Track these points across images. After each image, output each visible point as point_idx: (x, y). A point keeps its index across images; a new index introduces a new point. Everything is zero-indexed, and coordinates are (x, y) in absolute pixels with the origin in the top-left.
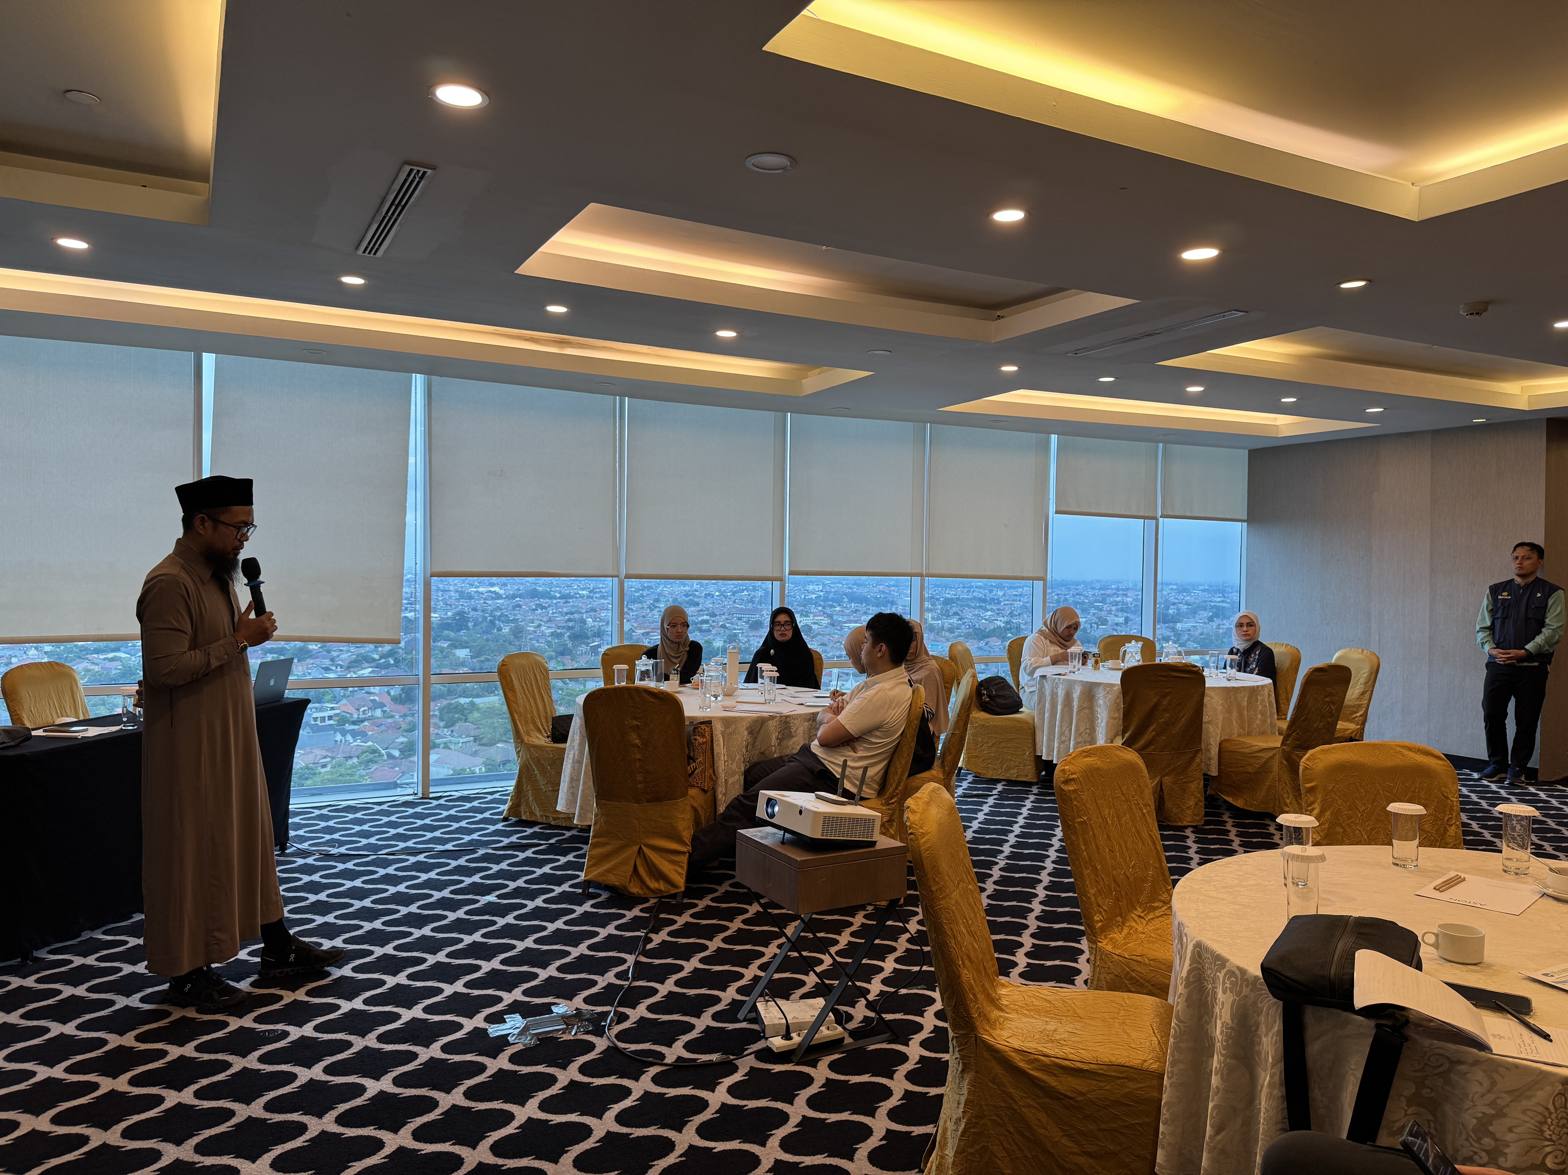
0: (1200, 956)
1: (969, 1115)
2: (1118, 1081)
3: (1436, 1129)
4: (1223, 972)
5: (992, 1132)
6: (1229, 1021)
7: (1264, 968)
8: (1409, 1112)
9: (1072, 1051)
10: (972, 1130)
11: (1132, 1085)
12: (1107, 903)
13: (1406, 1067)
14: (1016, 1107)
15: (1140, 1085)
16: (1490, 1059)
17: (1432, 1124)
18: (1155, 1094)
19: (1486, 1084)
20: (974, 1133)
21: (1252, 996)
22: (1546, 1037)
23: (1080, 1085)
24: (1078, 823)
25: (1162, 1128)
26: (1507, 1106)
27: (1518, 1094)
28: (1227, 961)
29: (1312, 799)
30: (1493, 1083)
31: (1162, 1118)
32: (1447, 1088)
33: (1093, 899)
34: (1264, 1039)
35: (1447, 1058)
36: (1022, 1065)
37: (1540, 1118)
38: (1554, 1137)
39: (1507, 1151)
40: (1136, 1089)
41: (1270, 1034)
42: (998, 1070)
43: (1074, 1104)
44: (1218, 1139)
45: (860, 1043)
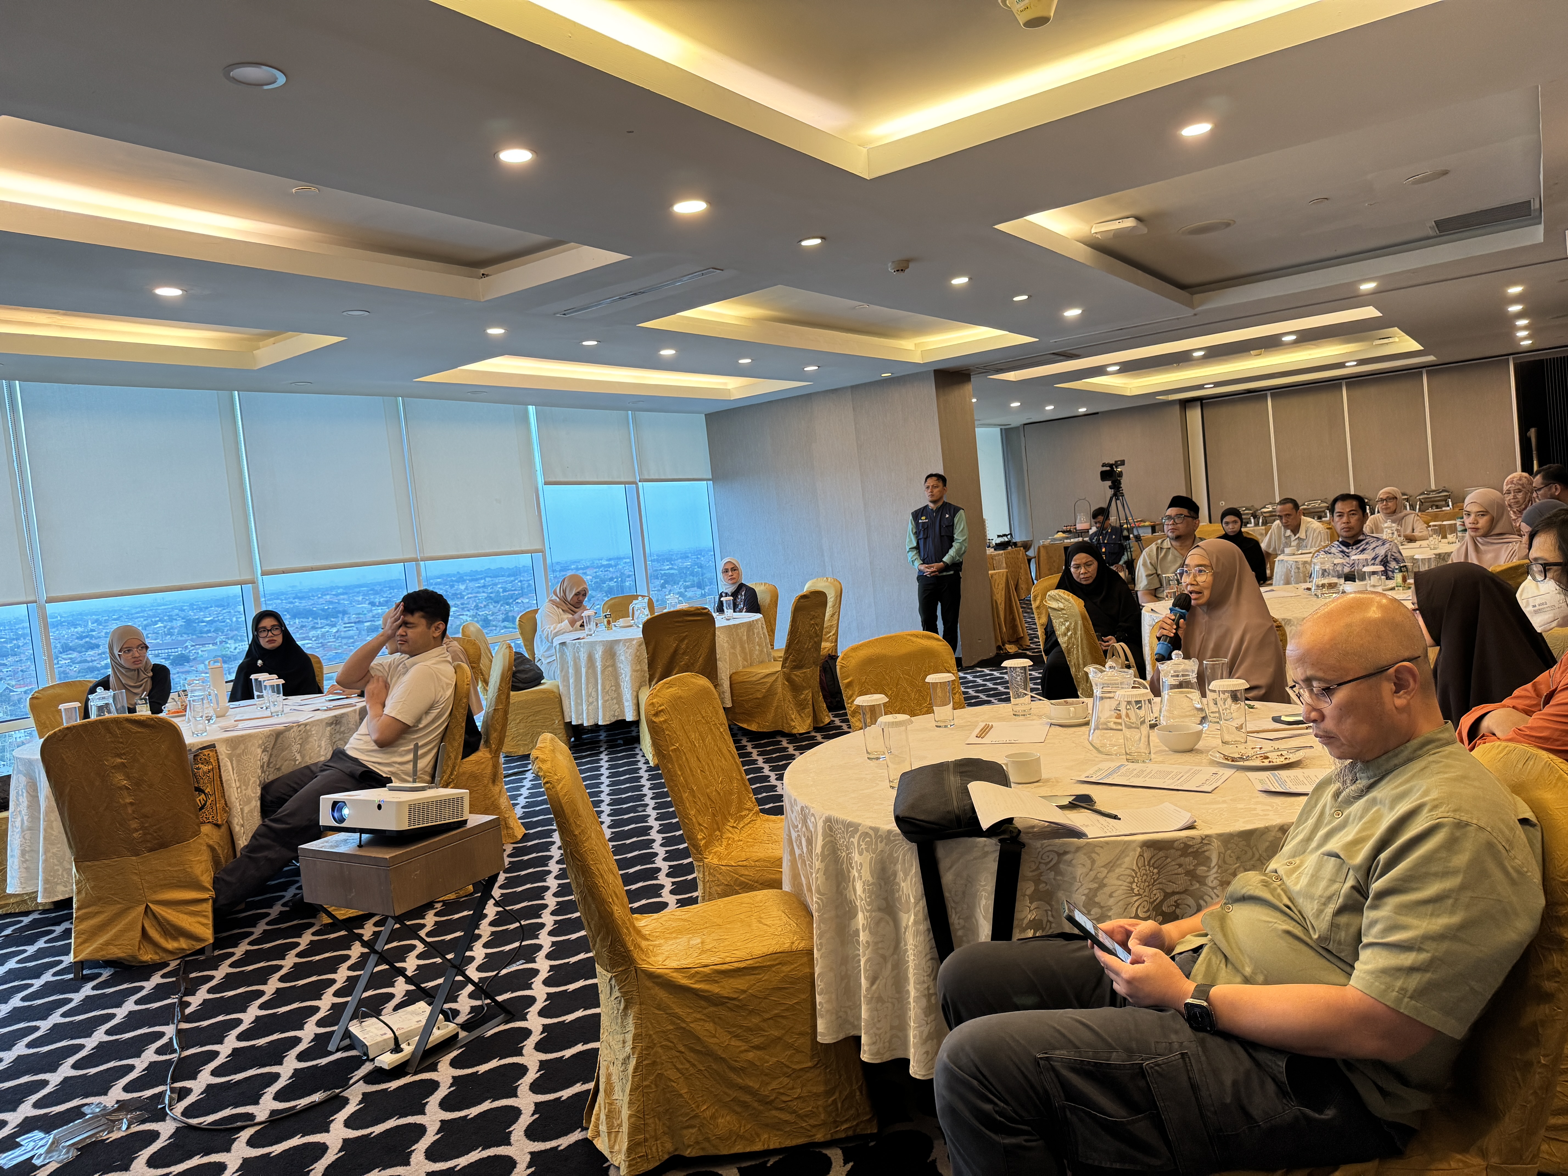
0: (831, 829)
1: (639, 1049)
2: (774, 969)
3: (1052, 916)
4: (857, 836)
5: (664, 1058)
6: (870, 879)
7: (899, 820)
8: (1032, 908)
9: (727, 954)
10: (644, 1063)
11: (786, 969)
12: (706, 822)
13: (1026, 870)
14: (684, 1025)
15: (792, 967)
16: (1088, 843)
17: (1050, 913)
18: (808, 970)
19: (1088, 863)
20: (647, 1065)
21: (888, 848)
22: (1115, 817)
23: (740, 983)
24: (672, 751)
25: (818, 999)
26: (1106, 877)
27: (1111, 866)
28: (860, 825)
30: (1093, 862)
31: (818, 989)
32: (1058, 878)
33: (694, 820)
34: (904, 884)
35: (1056, 852)
36: (685, 982)
37: (1130, 879)
38: (1141, 892)
39: (1109, 914)
40: (790, 971)
41: (909, 878)
42: (662, 994)
43: (737, 1003)
44: (874, 987)
45: (476, 1033)
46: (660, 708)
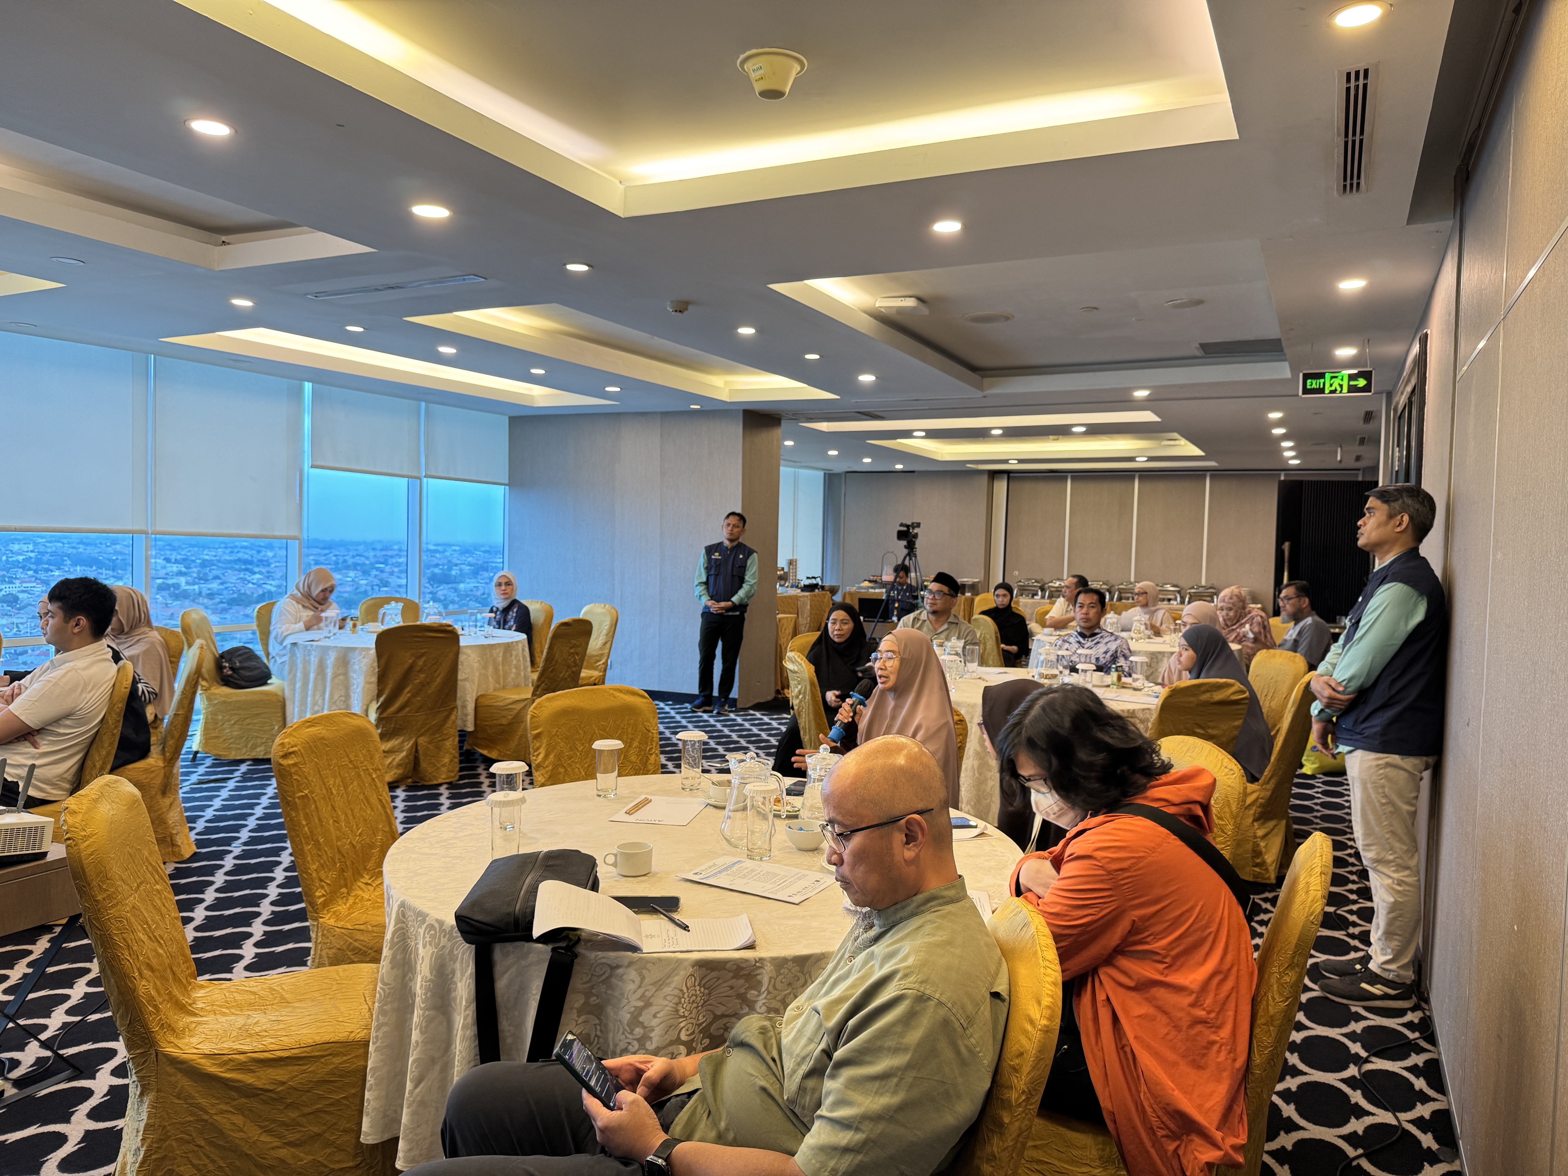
0: (404, 915)
1: (149, 1141)
2: (322, 1060)
3: (601, 1031)
4: (424, 927)
5: (178, 1152)
6: (428, 975)
7: (459, 917)
8: (579, 1022)
9: (273, 1041)
10: (153, 1157)
11: (336, 1060)
12: (329, 876)
13: (577, 982)
14: (206, 1117)
15: (345, 1058)
16: (641, 958)
17: (598, 1027)
18: (363, 1063)
19: (638, 980)
20: (156, 1159)
21: (449, 944)
22: (686, 928)
23: (280, 1074)
24: (299, 798)
25: (367, 1095)
26: (653, 996)
27: (660, 984)
28: (428, 915)
29: (538, 745)
30: (643, 978)
31: (368, 1085)
32: (609, 992)
33: (314, 875)
34: (459, 985)
35: (609, 965)
36: (213, 1070)
37: (676, 1000)
38: (686, 1014)
39: (652, 1035)
40: (340, 1064)
41: (464, 978)
42: (184, 1082)
43: (274, 1096)
44: (418, 1090)
45: (28, 1091)
46: (291, 750)
